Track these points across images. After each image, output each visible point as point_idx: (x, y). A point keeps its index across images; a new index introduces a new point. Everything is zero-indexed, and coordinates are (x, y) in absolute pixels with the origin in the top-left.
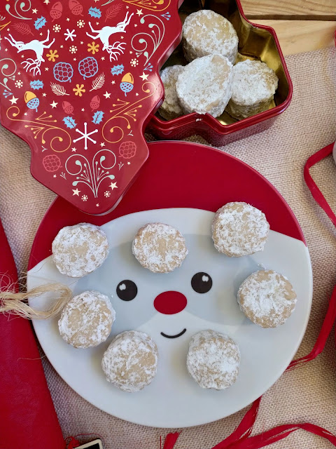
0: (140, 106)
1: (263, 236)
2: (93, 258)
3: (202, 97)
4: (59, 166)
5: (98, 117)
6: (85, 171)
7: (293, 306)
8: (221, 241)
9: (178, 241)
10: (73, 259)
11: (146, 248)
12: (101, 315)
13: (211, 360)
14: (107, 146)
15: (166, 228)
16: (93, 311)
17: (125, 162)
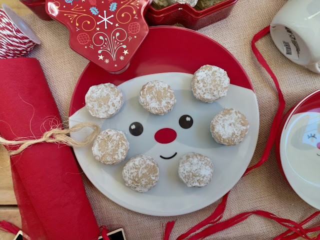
1: (226, 86)
2: (113, 105)
4: (88, 41)
5: (113, 7)
6: (106, 43)
7: (246, 130)
8: (198, 91)
9: (170, 92)
10: (100, 106)
11: (148, 97)
12: (120, 143)
13: (195, 168)
14: (120, 26)
15: (161, 84)
16: (115, 140)
17: (133, 36)
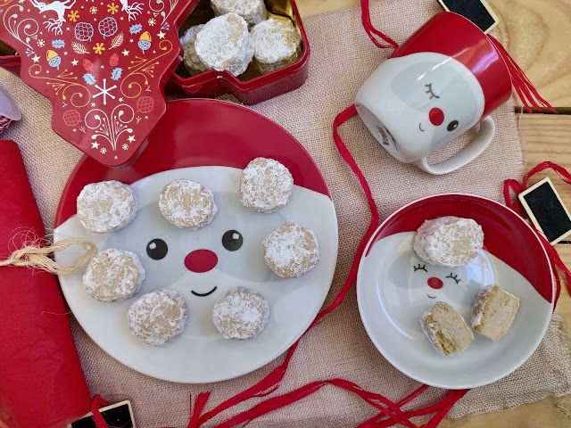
0: (158, 63)
1: (285, 190)
2: (118, 213)
3: (219, 54)
4: (78, 121)
5: (117, 74)
6: (103, 125)
7: (311, 256)
8: (246, 196)
9: (203, 196)
10: (97, 214)
11: (171, 203)
12: (126, 269)
13: (235, 310)
14: (126, 101)
15: (190, 183)
16: (117, 266)
17: (142, 116)
